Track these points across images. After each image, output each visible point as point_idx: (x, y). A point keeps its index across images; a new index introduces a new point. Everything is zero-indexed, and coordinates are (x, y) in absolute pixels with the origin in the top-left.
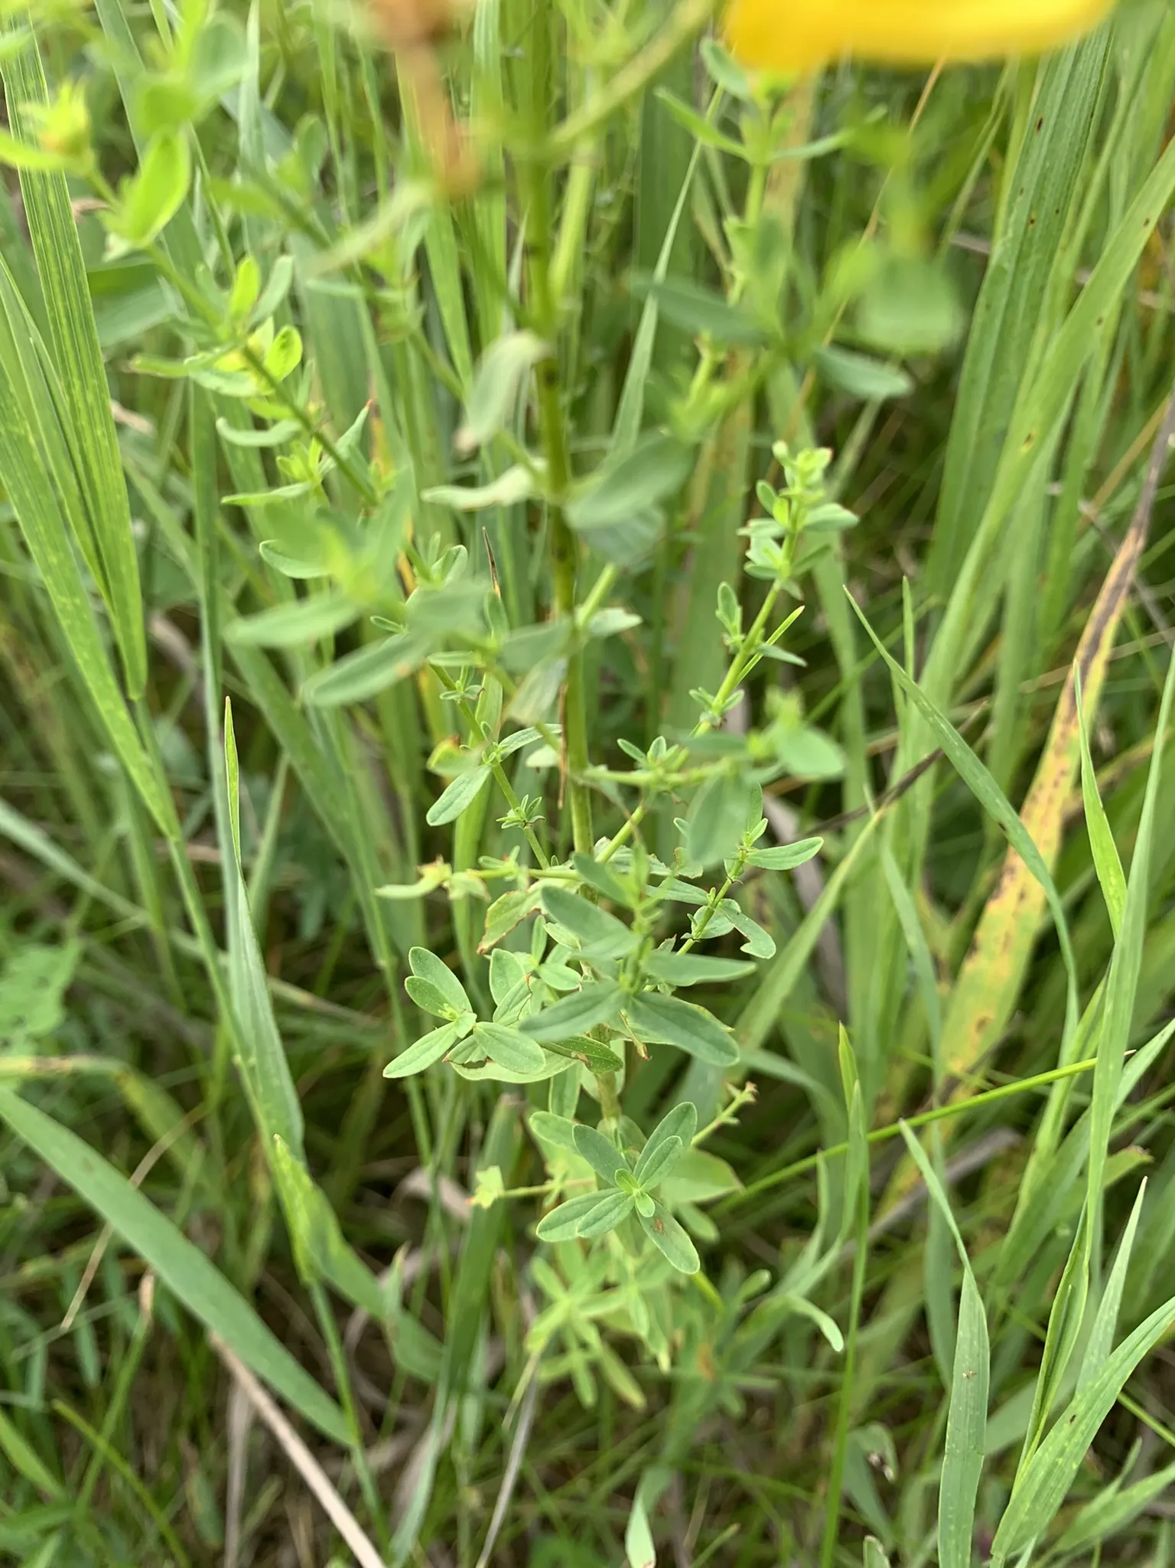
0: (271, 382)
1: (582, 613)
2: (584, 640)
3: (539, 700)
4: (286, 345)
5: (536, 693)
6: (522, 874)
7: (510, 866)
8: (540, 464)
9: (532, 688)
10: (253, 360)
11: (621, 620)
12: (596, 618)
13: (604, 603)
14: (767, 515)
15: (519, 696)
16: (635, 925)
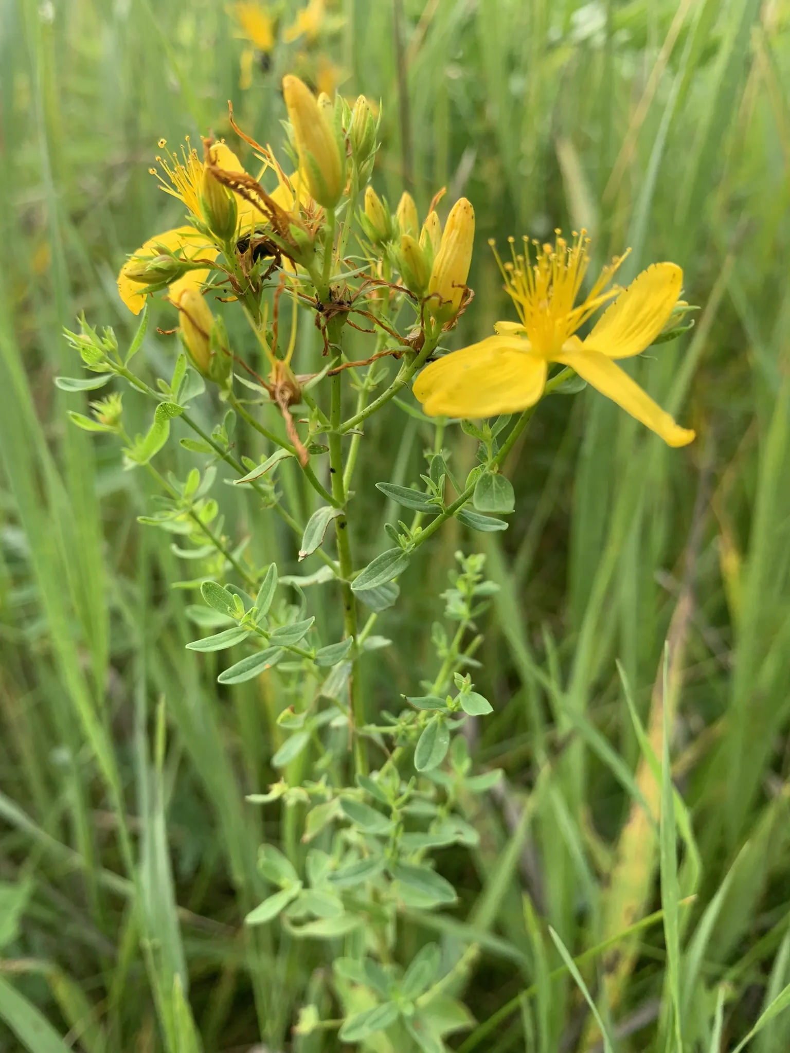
0: (202, 526)
1: (360, 638)
2: (361, 652)
3: (338, 685)
4: (210, 508)
5: (336, 681)
6: (328, 793)
7: (320, 787)
8: (337, 564)
9: (333, 679)
10: (193, 516)
11: (380, 642)
12: (368, 641)
13: (372, 633)
14: (455, 587)
15: (327, 683)
16: (392, 815)
